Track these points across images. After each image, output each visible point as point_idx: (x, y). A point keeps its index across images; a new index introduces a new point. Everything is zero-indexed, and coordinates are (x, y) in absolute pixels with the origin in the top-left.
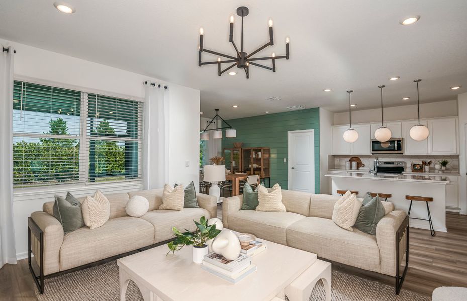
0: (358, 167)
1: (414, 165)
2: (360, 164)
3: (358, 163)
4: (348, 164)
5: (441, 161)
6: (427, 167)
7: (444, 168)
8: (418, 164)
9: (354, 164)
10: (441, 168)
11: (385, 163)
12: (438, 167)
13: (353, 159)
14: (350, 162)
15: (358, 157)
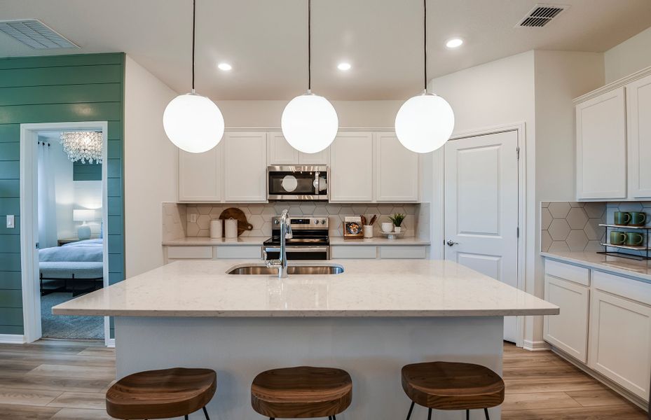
0: (239, 233)
1: (348, 226)
2: (243, 226)
3: (239, 223)
4: (217, 225)
5: (393, 217)
6: (369, 230)
7: (398, 230)
8: (355, 224)
9: (232, 225)
10: (393, 231)
11: (293, 222)
12: (387, 227)
13: (229, 213)
14: (221, 221)
15: (240, 208)
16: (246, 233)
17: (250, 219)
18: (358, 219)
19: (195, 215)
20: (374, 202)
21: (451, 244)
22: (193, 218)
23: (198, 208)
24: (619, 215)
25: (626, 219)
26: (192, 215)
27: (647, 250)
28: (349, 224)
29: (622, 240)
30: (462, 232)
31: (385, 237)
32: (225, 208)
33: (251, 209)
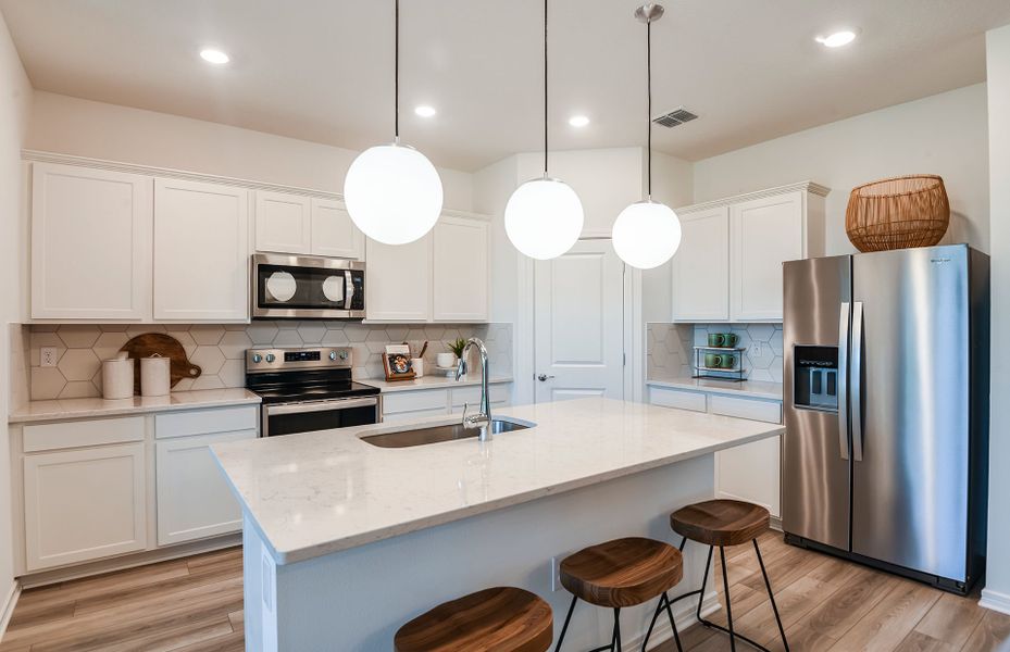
0: (174, 383)
1: (392, 360)
2: (179, 370)
3: (172, 363)
5: (454, 343)
6: (418, 365)
8: (402, 356)
10: (454, 365)
11: (289, 357)
12: (447, 360)
13: (144, 345)
14: (132, 360)
15: (171, 334)
16: (185, 383)
17: (195, 354)
18: (404, 350)
19: (54, 350)
20: (430, 321)
21: (543, 379)
22: (49, 356)
23: (62, 335)
24: (714, 337)
25: (720, 342)
26: (44, 350)
27: (741, 372)
28: (393, 357)
29: (717, 363)
30: (558, 362)
31: (443, 374)
32: (133, 335)
33: (197, 335)
